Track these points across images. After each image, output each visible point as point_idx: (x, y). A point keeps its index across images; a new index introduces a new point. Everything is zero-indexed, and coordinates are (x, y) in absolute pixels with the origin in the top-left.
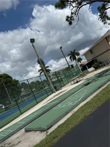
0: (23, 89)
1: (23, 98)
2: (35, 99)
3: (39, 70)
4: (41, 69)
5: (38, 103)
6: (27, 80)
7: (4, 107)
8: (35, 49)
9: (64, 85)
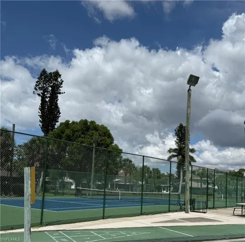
0: (122, 171)
1: (115, 188)
2: (142, 202)
3: (171, 149)
4: (176, 149)
5: (142, 214)
6: (144, 156)
7: (73, 187)
8: (189, 100)
9: (213, 208)
